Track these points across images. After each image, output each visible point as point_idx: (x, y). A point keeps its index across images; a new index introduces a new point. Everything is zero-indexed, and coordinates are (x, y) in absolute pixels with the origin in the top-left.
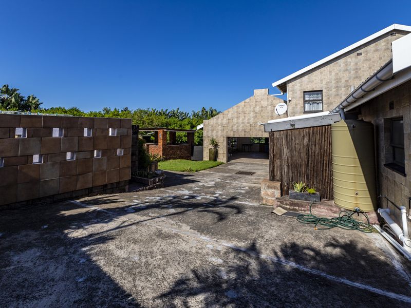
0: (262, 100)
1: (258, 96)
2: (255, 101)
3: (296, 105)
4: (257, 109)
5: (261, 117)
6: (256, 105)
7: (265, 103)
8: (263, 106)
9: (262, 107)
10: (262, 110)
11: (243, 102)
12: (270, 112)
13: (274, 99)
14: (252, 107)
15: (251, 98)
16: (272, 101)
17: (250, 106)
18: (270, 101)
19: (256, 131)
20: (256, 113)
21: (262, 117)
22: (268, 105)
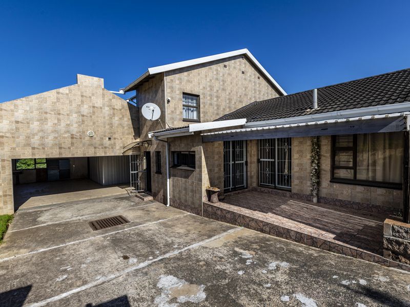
0: (93, 95)
1: (86, 87)
2: (80, 93)
3: (175, 109)
4: (85, 109)
5: (92, 124)
6: (82, 102)
7: (99, 102)
8: (96, 105)
9: (94, 107)
10: (94, 112)
11: (54, 91)
12: (107, 118)
13: (114, 98)
14: (74, 105)
15: (72, 87)
16: (111, 100)
17: (71, 102)
18: (106, 99)
19: (84, 145)
20: (83, 116)
21: (94, 123)
22: (104, 105)
